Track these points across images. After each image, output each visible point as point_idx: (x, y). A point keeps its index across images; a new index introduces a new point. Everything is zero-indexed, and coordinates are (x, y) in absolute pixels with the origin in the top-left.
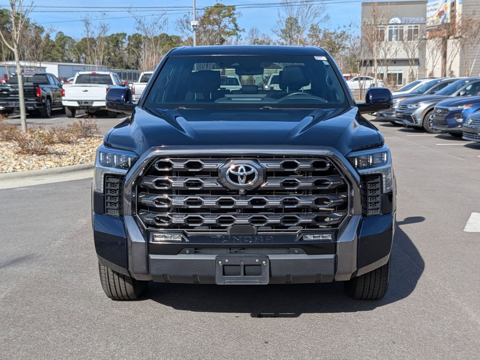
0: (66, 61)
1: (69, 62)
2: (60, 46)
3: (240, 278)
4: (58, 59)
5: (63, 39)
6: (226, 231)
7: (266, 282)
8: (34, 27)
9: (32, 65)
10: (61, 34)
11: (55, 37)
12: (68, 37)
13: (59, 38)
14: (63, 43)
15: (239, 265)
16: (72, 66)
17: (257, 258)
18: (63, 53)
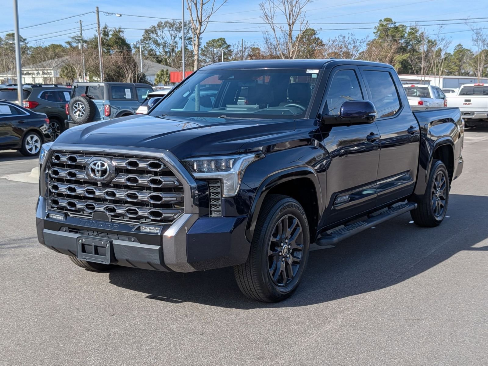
0: (462, 74)
1: (465, 76)
2: (457, 59)
3: (92, 257)
4: (454, 72)
5: (461, 52)
6: (91, 216)
7: (108, 263)
8: (427, 41)
9: (423, 79)
10: (460, 47)
11: (453, 50)
12: (467, 50)
13: (458, 51)
14: (461, 56)
15: (91, 245)
16: (458, 79)
17: (103, 241)
18: (460, 66)
